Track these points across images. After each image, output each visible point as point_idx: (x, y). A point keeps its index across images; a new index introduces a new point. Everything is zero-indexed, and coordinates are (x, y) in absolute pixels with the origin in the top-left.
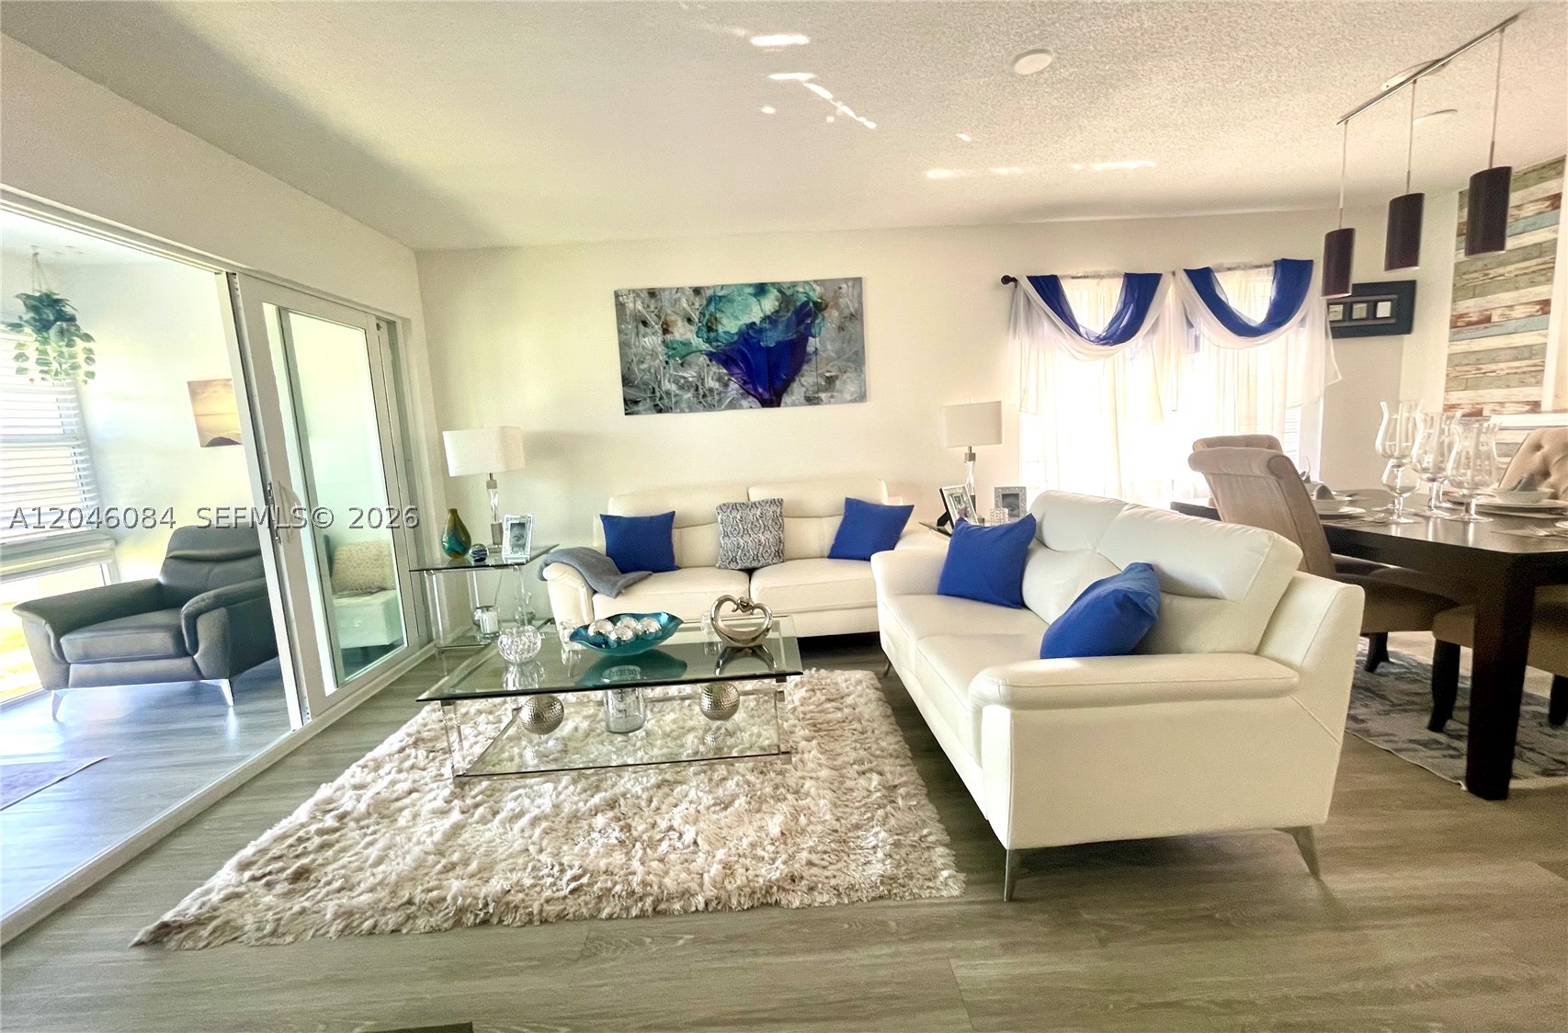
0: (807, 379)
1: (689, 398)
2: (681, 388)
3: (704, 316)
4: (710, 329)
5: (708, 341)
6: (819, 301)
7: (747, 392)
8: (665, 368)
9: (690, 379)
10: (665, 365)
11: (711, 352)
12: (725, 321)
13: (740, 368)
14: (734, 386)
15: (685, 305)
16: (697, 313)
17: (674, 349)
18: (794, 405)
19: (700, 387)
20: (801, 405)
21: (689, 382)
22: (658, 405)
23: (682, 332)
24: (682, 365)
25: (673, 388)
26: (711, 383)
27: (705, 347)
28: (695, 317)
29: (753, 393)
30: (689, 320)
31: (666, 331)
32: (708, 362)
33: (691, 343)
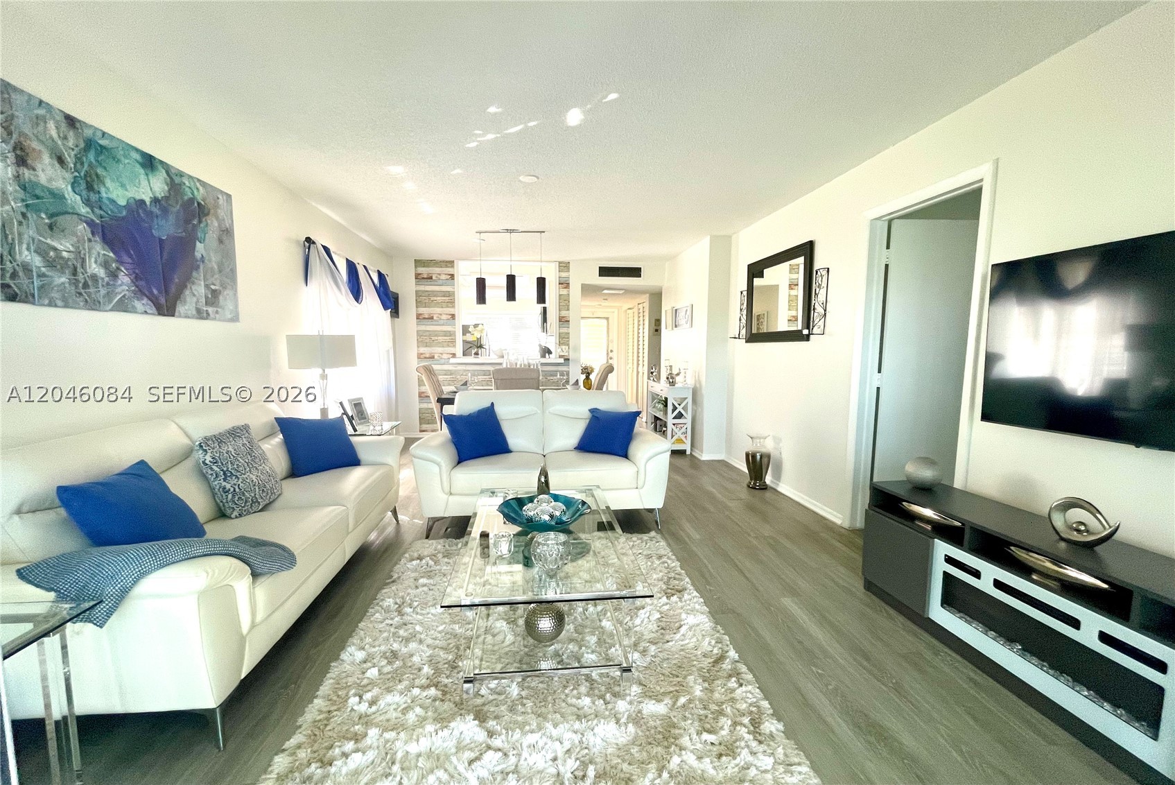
0: (198, 290)
1: (63, 283)
2: (51, 264)
3: (82, 164)
4: (90, 187)
5: (87, 202)
6: (203, 203)
7: (140, 291)
8: (20, 223)
9: (65, 254)
10: (20, 218)
11: (92, 220)
12: (108, 183)
13: (130, 257)
14: (124, 279)
15: (54, 133)
16: (73, 153)
17: (38, 197)
18: (187, 317)
19: (79, 270)
20: (193, 317)
21: (62, 258)
22: (8, 286)
23: (47, 173)
24: (51, 227)
25: (37, 261)
26: (94, 268)
27: (84, 210)
28: (70, 160)
29: (147, 293)
30: (61, 160)
31: (22, 161)
32: (90, 236)
33: (65, 198)
